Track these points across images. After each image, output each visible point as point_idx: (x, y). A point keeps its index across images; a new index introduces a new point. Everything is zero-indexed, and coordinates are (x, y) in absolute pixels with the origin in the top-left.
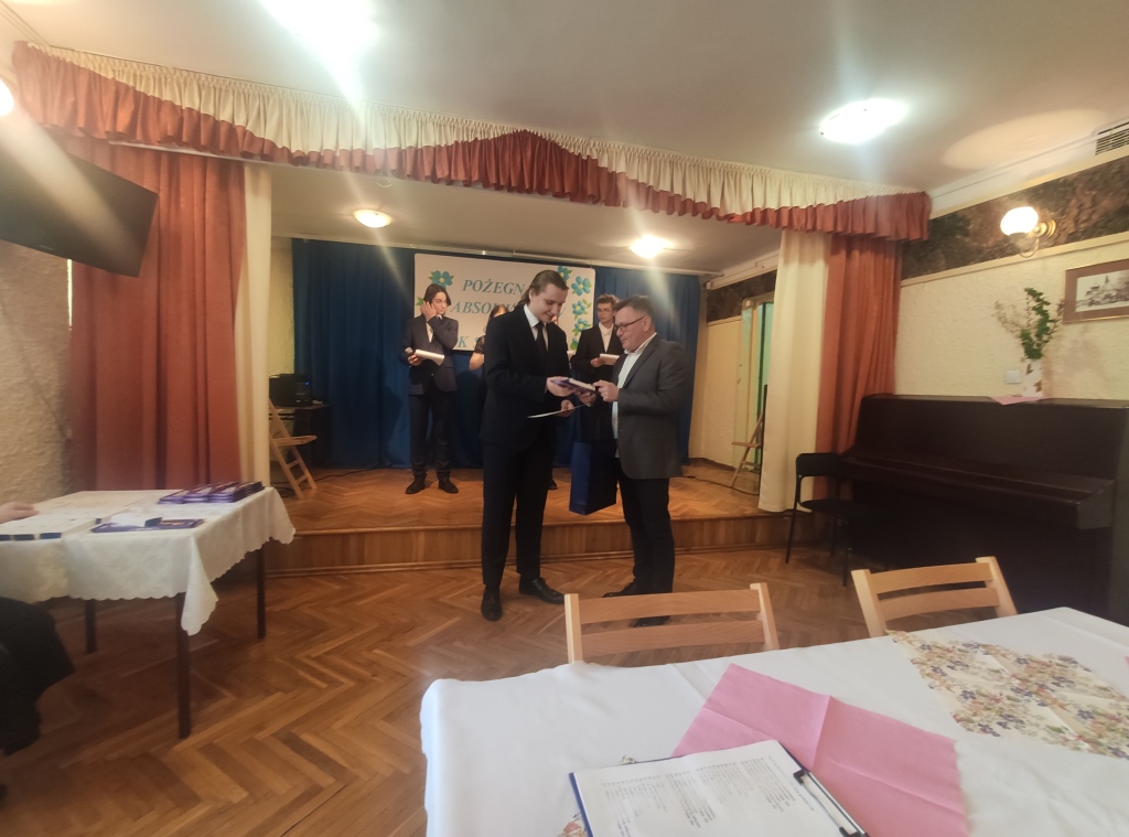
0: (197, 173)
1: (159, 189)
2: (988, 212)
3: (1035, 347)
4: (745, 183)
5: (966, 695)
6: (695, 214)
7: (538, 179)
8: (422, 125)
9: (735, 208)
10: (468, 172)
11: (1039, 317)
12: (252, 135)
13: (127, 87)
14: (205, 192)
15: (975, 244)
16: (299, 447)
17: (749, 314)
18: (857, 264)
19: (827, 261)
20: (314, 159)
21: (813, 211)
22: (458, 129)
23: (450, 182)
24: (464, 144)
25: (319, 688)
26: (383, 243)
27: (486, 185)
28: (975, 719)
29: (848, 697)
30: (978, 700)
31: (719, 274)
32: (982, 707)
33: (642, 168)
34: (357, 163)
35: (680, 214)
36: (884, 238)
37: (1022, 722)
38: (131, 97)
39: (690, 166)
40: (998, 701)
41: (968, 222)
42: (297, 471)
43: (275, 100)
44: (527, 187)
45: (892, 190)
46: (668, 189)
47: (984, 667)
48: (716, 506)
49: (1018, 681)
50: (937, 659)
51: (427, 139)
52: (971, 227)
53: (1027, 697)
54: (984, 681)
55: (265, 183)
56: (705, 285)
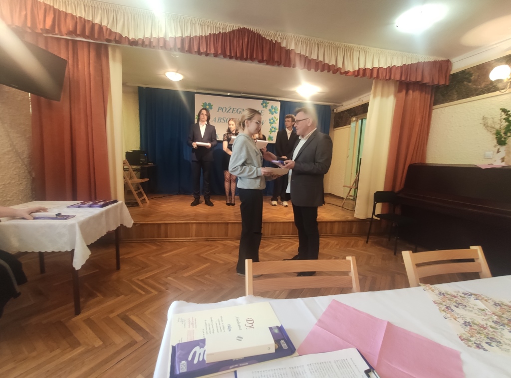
0: (86, 50)
1: (68, 59)
2: (483, 69)
3: (503, 139)
4: (356, 55)
5: (466, 324)
6: (328, 72)
7: (250, 52)
8: (193, 25)
9: (349, 68)
10: (216, 49)
11: (507, 123)
12: (110, 31)
13: (50, 6)
14: (90, 60)
15: (474, 86)
16: (141, 184)
17: (354, 125)
18: (411, 97)
19: (395, 96)
20: (140, 42)
21: (390, 69)
22: (211, 27)
23: (207, 55)
24: (214, 35)
25: (141, 294)
26: (179, 89)
27: (225, 56)
28: (472, 339)
29: (397, 322)
30: (474, 328)
31: (341, 105)
32: (476, 332)
33: (303, 47)
34: (161, 44)
35: (321, 72)
36: (426, 83)
37: (500, 342)
38: (52, 12)
39: (327, 46)
40: (485, 328)
41: (471, 75)
42: (140, 195)
43: (121, 12)
44: (245, 57)
45: (432, 59)
46: (316, 58)
47: (476, 307)
48: (334, 215)
49: (496, 317)
50: (449, 301)
51: (196, 31)
52: (472, 78)
53: (502, 327)
54: (476, 315)
55: (118, 56)
56: (333, 110)
